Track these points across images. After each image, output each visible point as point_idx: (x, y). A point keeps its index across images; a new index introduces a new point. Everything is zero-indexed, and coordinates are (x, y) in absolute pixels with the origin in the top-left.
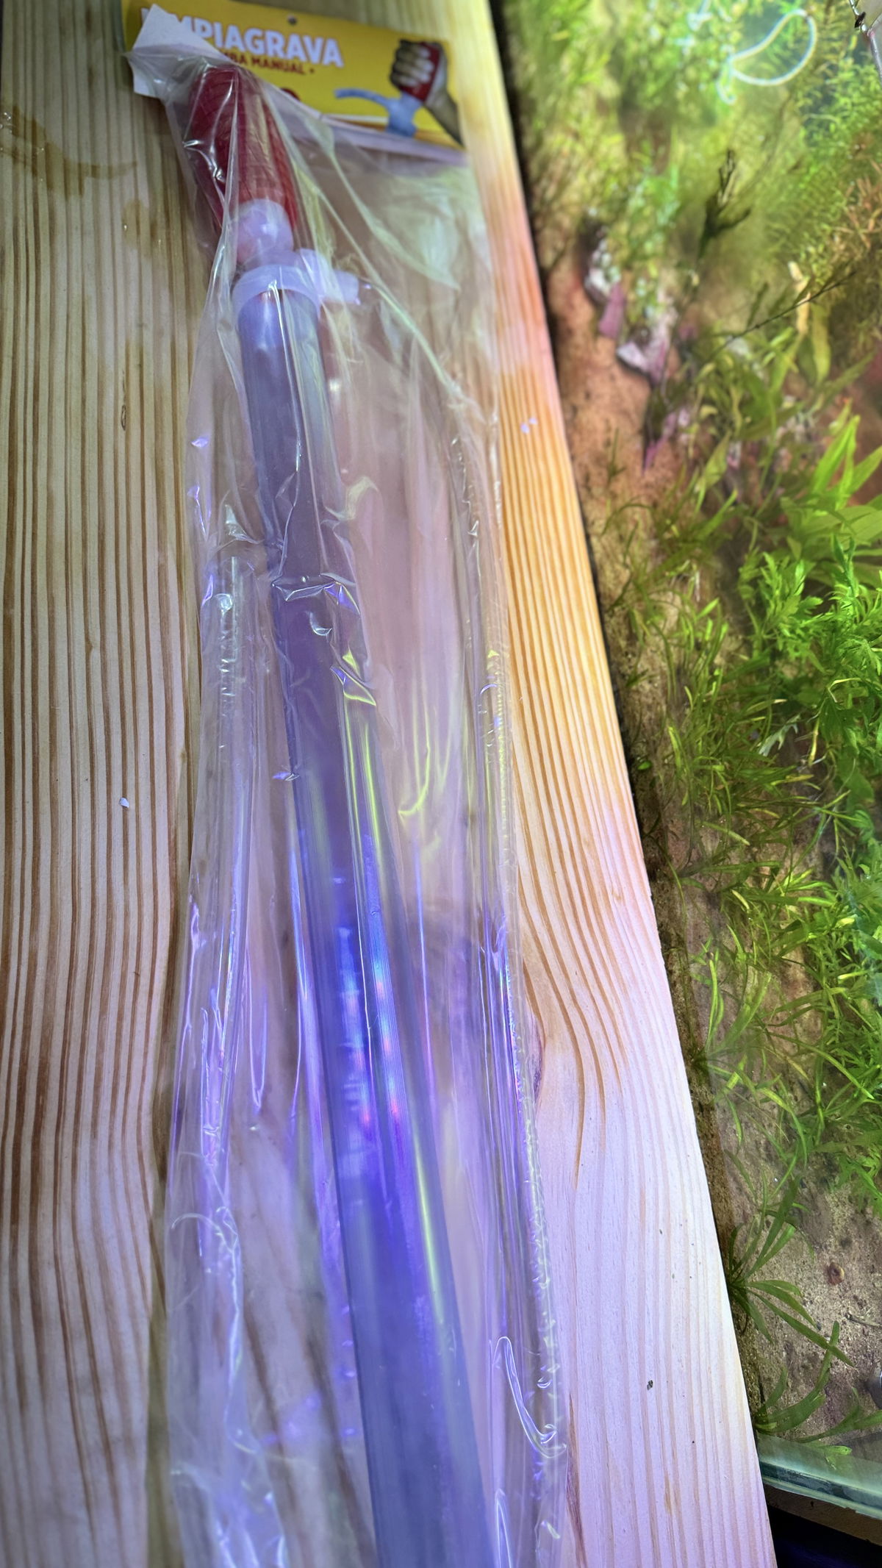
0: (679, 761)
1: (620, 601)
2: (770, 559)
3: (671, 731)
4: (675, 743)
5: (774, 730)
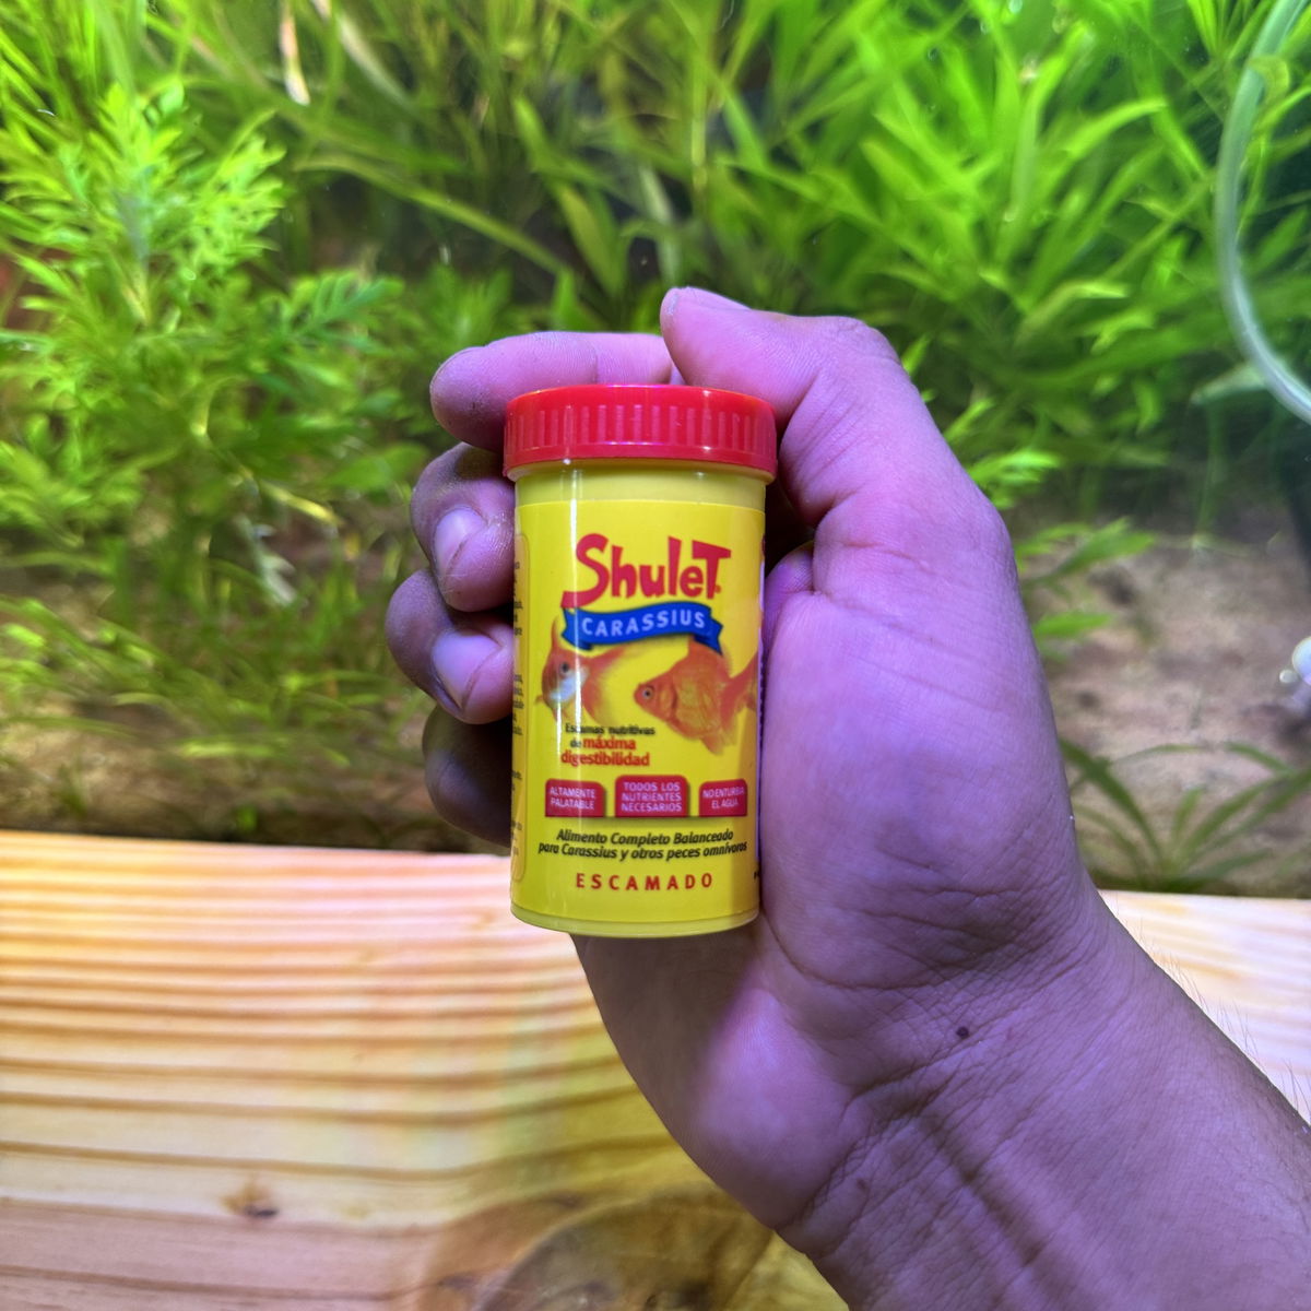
0: (259, 752)
3: (195, 750)
4: (220, 749)
5: (254, 569)
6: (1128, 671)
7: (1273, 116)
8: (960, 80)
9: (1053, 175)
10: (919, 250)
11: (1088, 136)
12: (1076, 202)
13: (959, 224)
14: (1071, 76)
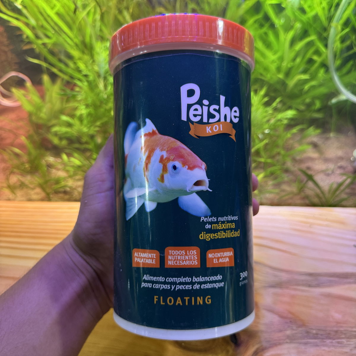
1: (48, 194)
2: (56, 129)
6: (317, 162)
7: (338, 37)
8: (271, 37)
9: (292, 55)
10: (264, 73)
11: (299, 46)
12: (298, 60)
13: (273, 67)
14: (296, 34)
